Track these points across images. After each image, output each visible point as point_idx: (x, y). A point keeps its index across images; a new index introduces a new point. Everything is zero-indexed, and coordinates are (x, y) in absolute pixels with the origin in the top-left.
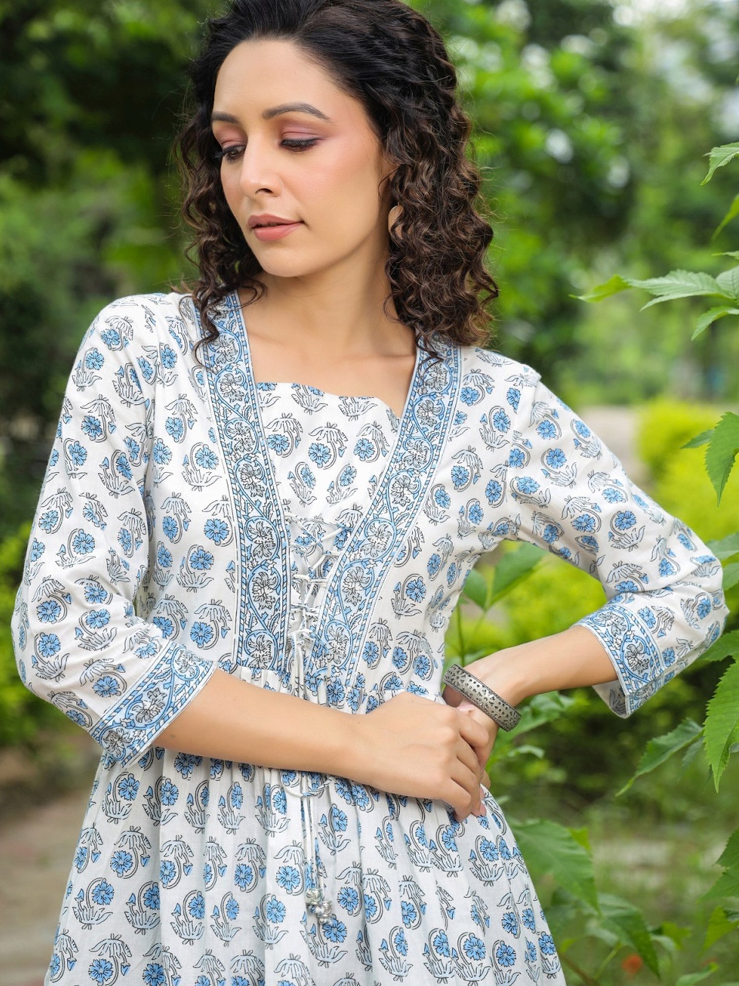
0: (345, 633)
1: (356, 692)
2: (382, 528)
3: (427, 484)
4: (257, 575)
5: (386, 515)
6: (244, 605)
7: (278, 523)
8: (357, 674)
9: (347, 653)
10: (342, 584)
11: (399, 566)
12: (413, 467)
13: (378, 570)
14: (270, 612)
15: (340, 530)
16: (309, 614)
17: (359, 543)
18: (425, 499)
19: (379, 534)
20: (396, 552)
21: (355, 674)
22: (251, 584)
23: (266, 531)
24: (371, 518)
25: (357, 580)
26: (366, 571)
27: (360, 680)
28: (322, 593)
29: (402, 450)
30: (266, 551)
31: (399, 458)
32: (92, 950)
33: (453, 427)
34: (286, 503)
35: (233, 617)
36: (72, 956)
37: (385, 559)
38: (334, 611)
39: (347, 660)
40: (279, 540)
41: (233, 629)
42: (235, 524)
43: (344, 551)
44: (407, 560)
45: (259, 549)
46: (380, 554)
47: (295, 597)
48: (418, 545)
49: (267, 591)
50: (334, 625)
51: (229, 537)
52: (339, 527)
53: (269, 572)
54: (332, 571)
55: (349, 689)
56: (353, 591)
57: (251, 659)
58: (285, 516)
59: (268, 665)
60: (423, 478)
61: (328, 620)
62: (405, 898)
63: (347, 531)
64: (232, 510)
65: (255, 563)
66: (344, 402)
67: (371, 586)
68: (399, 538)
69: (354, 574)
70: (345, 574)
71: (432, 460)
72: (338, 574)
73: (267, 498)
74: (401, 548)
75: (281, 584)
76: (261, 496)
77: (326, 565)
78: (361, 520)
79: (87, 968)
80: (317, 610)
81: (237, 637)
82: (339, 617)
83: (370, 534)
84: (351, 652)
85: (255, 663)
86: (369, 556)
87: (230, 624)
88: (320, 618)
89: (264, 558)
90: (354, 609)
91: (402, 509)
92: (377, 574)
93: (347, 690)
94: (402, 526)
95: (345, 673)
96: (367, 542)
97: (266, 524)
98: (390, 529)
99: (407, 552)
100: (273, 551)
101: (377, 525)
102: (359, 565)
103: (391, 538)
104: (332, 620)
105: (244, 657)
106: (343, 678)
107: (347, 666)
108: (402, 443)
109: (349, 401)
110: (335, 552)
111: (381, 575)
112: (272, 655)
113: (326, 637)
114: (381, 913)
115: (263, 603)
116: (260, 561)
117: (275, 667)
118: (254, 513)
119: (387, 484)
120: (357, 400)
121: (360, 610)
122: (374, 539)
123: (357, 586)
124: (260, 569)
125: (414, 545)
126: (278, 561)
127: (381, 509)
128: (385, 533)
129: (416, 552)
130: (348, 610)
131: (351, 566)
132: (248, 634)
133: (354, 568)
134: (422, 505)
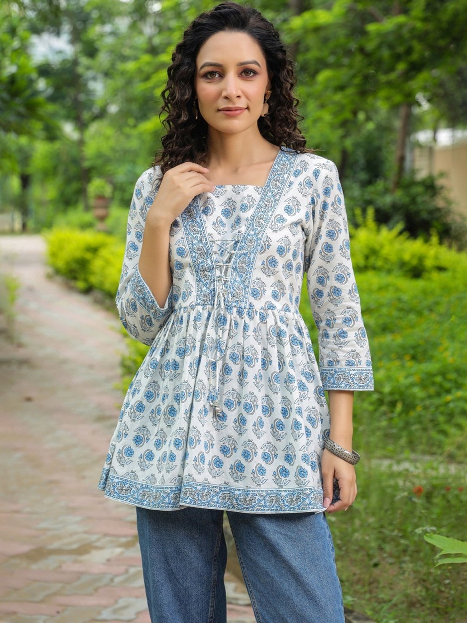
0: (242, 286)
1: (250, 311)
2: (251, 238)
3: (271, 215)
4: (200, 267)
5: (252, 233)
6: (198, 281)
7: (207, 243)
8: (249, 303)
9: (243, 294)
10: (237, 265)
11: (262, 253)
12: (265, 210)
13: (252, 257)
14: (208, 281)
15: (234, 242)
16: (225, 279)
17: (242, 247)
18: (270, 222)
19: (250, 241)
20: (259, 248)
21: (248, 303)
22: (199, 271)
23: (201, 248)
24: (246, 235)
25: (244, 263)
26: (247, 258)
27: (251, 306)
28: (230, 270)
29: (261, 203)
30: (202, 257)
31: (259, 207)
32: (134, 431)
33: (287, 189)
34: (210, 235)
35: (194, 286)
36: (126, 432)
37: (254, 252)
38: (235, 277)
39: (244, 298)
40: (207, 250)
41: (194, 292)
42: (187, 247)
43: (237, 251)
44: (265, 250)
45: (199, 256)
46: (252, 250)
47: (217, 273)
48: (269, 243)
49: (206, 273)
50: (236, 283)
51: (186, 254)
52: (233, 241)
53: (205, 265)
54: (233, 260)
55: (247, 310)
56: (242, 267)
57: (201, 302)
58: (209, 240)
59: (209, 303)
60: (270, 213)
61: (233, 281)
62: (265, 404)
63: (236, 243)
64: (186, 242)
65: (198, 262)
66: (234, 187)
67: (250, 264)
68: (259, 242)
69: (242, 260)
70: (238, 261)
71: (275, 205)
72: (235, 261)
73: (201, 234)
74: (261, 246)
75: (211, 269)
76: (198, 234)
77: (230, 258)
78: (242, 237)
79: (132, 438)
80: (228, 278)
81: (196, 294)
82: (238, 279)
83: (247, 242)
84: (245, 294)
85: (203, 303)
86: (247, 251)
87: (192, 290)
88: (230, 280)
89: (202, 259)
90: (244, 275)
91: (259, 229)
92: (252, 258)
93: (246, 311)
94: (260, 236)
95: (244, 303)
96: (246, 246)
97: (201, 245)
98: (255, 238)
99: (264, 247)
100: (205, 256)
101: (249, 237)
102: (244, 256)
103: (256, 242)
104: (235, 281)
105: (199, 301)
106: (243, 305)
107: (244, 300)
108: (262, 199)
109: (236, 187)
110: (233, 252)
111: (254, 259)
112: (210, 299)
113: (233, 288)
114: (254, 410)
115: (205, 278)
116: (201, 261)
117: (212, 304)
118: (195, 242)
119: (253, 219)
120: (239, 186)
121: (247, 275)
122: (249, 244)
123: (244, 265)
124: (201, 265)
125: (267, 243)
126: (209, 259)
127: (250, 230)
128: (253, 240)
129: (268, 246)
130: (241, 276)
131: (240, 257)
132: (201, 292)
133: (241, 258)
134: (269, 225)
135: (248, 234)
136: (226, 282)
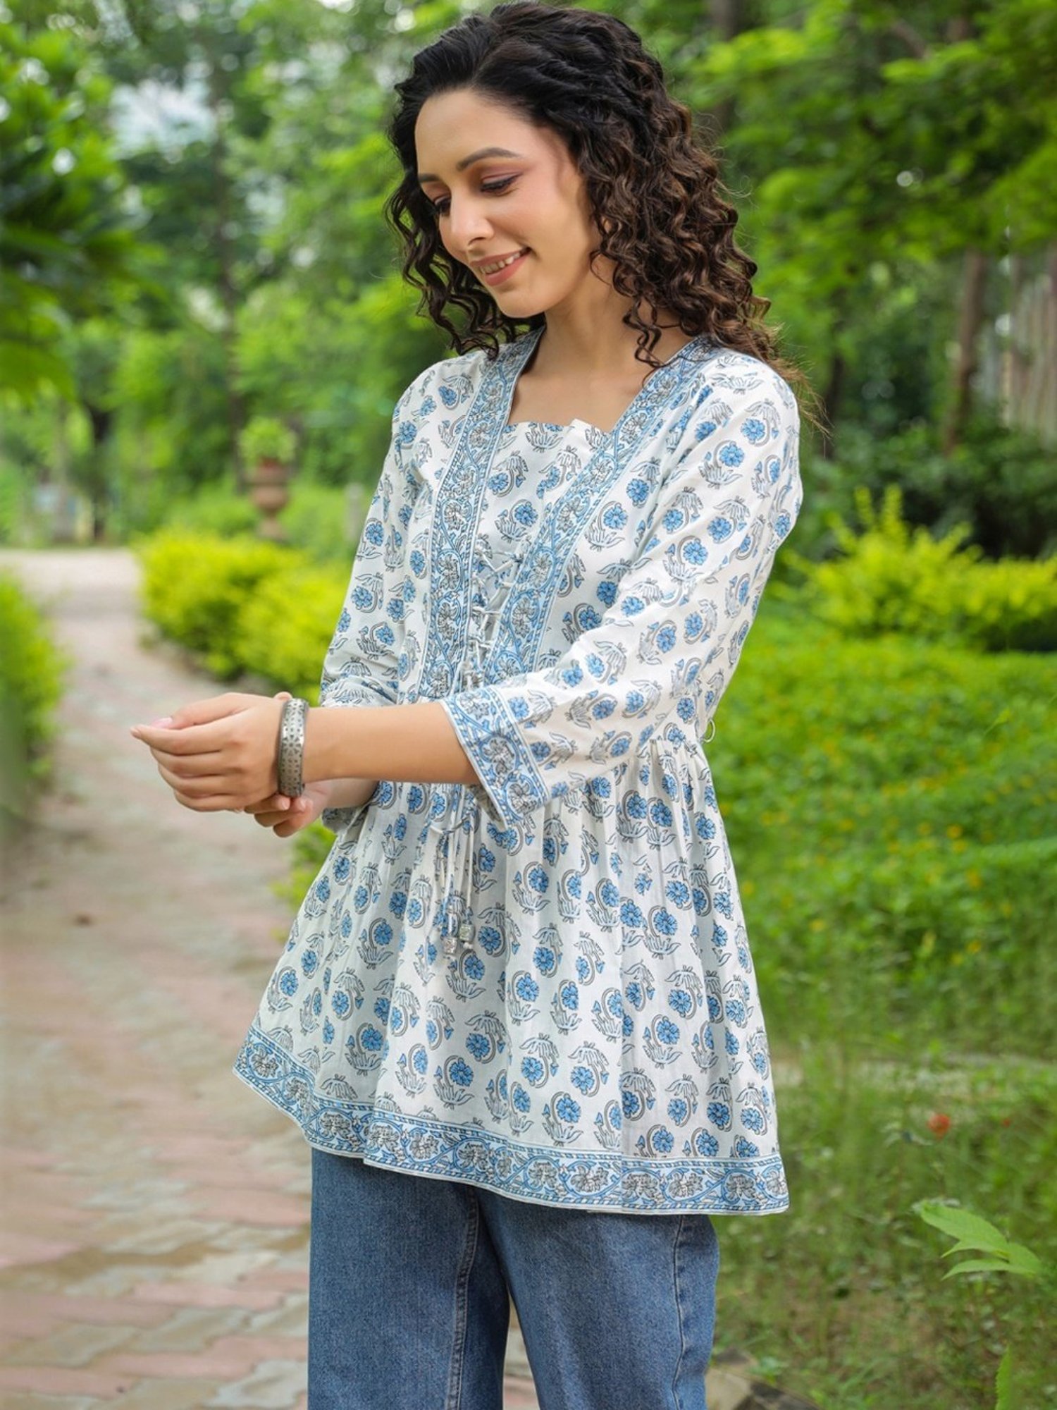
3: (596, 504)
5: (548, 544)
6: (431, 636)
10: (512, 615)
11: (563, 595)
12: (588, 487)
13: (542, 599)
16: (483, 645)
17: (526, 575)
18: (590, 521)
20: (558, 582)
24: (537, 547)
25: (525, 612)
26: (532, 602)
28: (496, 626)
29: (587, 470)
30: (451, 583)
31: (579, 481)
33: (648, 439)
34: (482, 537)
35: (422, 648)
37: (547, 590)
38: (506, 642)
40: (463, 572)
41: (420, 661)
42: (430, 556)
43: (515, 582)
44: (569, 590)
45: (446, 581)
46: (542, 584)
47: (471, 627)
48: (578, 574)
50: (504, 656)
51: (425, 569)
52: (512, 557)
53: (451, 604)
54: (505, 603)
56: (521, 623)
58: (474, 549)
60: (595, 497)
61: (499, 651)
63: (518, 561)
64: (429, 544)
65: (441, 595)
66: (533, 430)
67: (537, 617)
68: (559, 567)
69: (522, 606)
70: (514, 607)
71: (611, 479)
72: (509, 605)
73: (463, 531)
74: (561, 578)
75: (461, 615)
76: (458, 529)
78: (529, 550)
80: (491, 642)
81: (422, 668)
82: (511, 648)
83: (535, 564)
85: (433, 692)
86: (534, 587)
87: (418, 655)
88: (492, 649)
89: (449, 590)
90: (524, 641)
91: (563, 535)
92: (541, 604)
94: (561, 554)
96: (533, 572)
97: (454, 557)
98: (551, 558)
99: (568, 581)
100: (457, 583)
101: (541, 554)
102: (526, 596)
103: (552, 567)
104: (502, 652)
105: (425, 686)
108: (592, 462)
111: (545, 606)
112: (449, 685)
113: (496, 667)
115: (445, 634)
116: (445, 592)
118: (447, 546)
119: (558, 510)
121: (529, 641)
122: (539, 569)
123: (525, 618)
124: (444, 601)
125: (574, 574)
126: (461, 593)
127: (546, 537)
128: (547, 563)
129: (578, 581)
130: (517, 643)
131: (519, 597)
132: (432, 665)
133: (521, 600)
134: (586, 528)
135: (540, 547)
136: (485, 651)
